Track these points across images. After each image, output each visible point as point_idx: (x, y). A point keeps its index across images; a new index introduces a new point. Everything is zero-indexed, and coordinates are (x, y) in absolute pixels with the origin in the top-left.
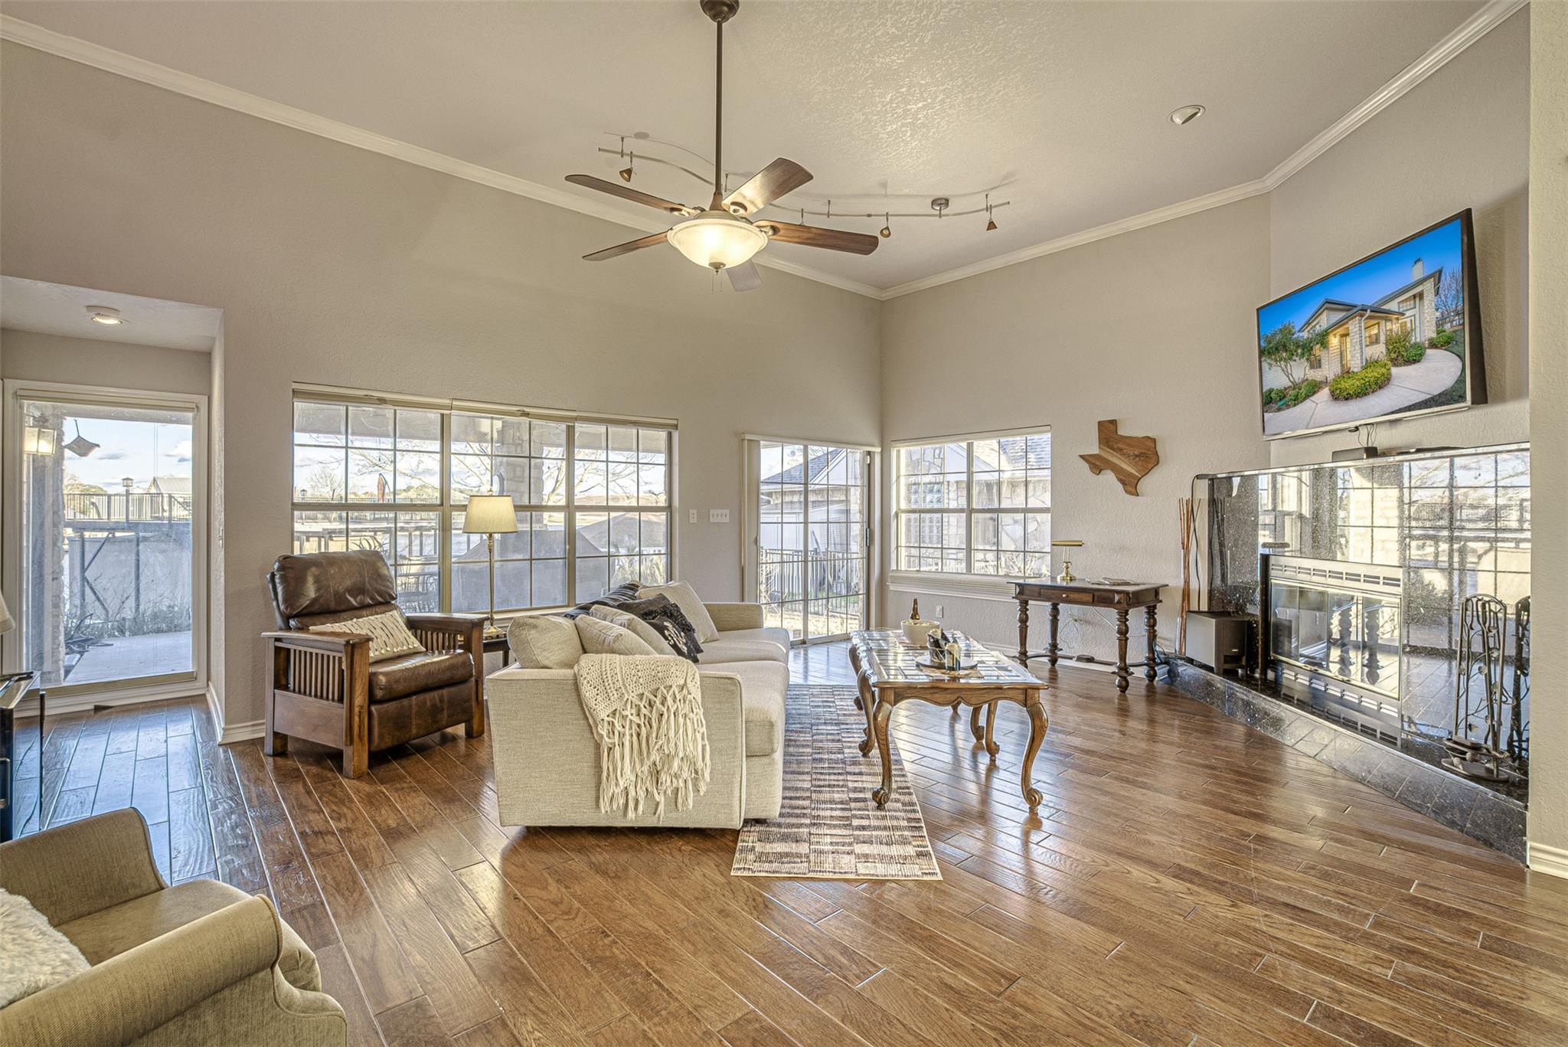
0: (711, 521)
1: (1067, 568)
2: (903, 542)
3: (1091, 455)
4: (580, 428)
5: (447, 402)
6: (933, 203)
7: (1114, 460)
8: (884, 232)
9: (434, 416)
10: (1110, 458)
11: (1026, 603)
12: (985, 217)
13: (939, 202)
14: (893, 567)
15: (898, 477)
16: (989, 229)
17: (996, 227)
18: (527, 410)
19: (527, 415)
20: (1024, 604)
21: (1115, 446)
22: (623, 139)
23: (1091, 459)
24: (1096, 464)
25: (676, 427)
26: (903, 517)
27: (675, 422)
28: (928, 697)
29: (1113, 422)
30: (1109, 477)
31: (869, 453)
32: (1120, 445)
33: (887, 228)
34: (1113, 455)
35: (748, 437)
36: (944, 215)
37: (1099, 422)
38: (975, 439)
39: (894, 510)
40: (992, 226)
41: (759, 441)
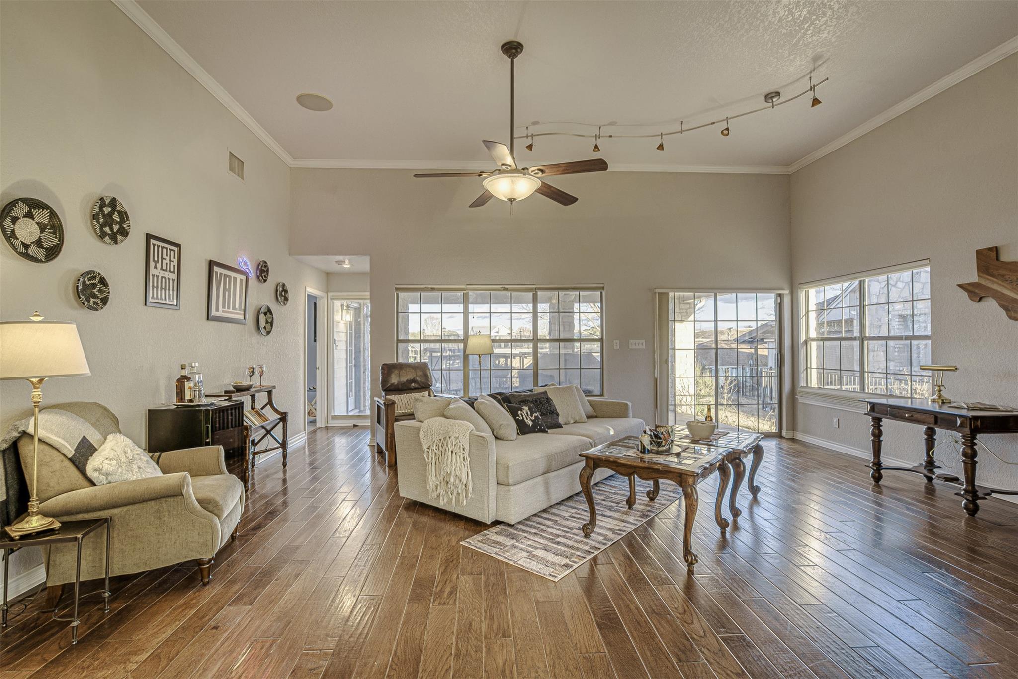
0: (630, 348)
1: (940, 391)
2: (814, 365)
3: (969, 284)
4: (540, 293)
5: (463, 286)
6: (766, 97)
7: (995, 287)
8: (724, 131)
9: (460, 294)
10: (990, 285)
11: (880, 420)
12: (810, 95)
13: (770, 96)
14: (803, 384)
15: (807, 312)
16: (813, 105)
17: (820, 102)
18: (506, 286)
19: (506, 289)
20: (877, 422)
21: (995, 273)
22: (527, 128)
23: (970, 288)
24: (975, 292)
25: (603, 288)
26: (814, 345)
27: (603, 285)
28: (614, 468)
29: (996, 250)
30: (991, 305)
31: (780, 295)
32: (1002, 272)
33: (727, 129)
34: (994, 282)
35: (658, 291)
36: (776, 105)
37: (979, 253)
38: (866, 276)
39: (803, 338)
40: (816, 102)
41: (668, 293)
